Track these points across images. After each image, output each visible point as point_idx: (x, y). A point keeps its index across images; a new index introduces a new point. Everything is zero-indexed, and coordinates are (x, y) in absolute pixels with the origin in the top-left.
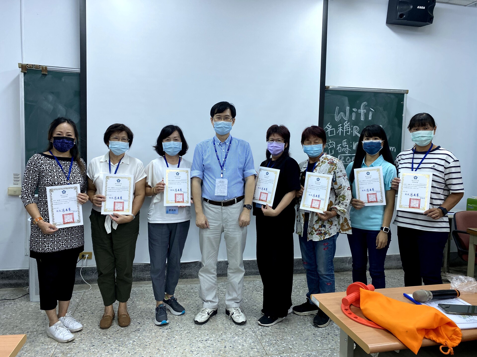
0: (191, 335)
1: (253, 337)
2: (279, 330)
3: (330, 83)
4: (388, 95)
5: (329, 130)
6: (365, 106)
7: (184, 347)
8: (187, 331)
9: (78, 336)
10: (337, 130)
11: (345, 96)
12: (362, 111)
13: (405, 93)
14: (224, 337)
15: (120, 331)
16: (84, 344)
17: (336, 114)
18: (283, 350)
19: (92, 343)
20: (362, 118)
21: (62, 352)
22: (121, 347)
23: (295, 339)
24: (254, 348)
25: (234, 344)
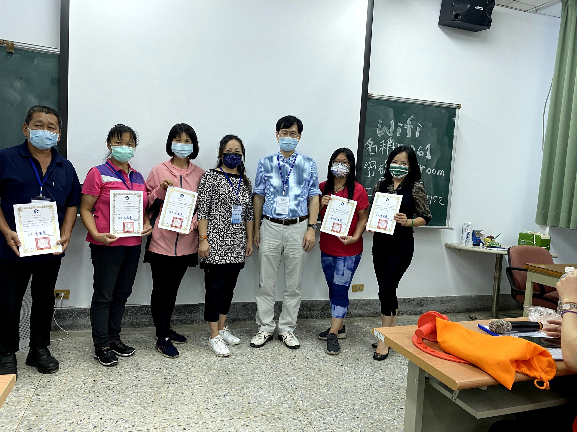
0: (204, 390)
1: (282, 391)
2: (312, 382)
3: (374, 91)
4: (439, 109)
5: (370, 147)
6: (412, 120)
7: (197, 404)
8: (199, 385)
9: (55, 394)
10: (379, 147)
11: (391, 107)
12: (409, 126)
13: (458, 108)
14: (247, 391)
15: (111, 387)
16: (65, 404)
17: (379, 128)
18: (320, 404)
19: (75, 402)
20: (408, 135)
21: (36, 414)
22: (114, 406)
23: (332, 392)
24: (284, 403)
25: (260, 399)
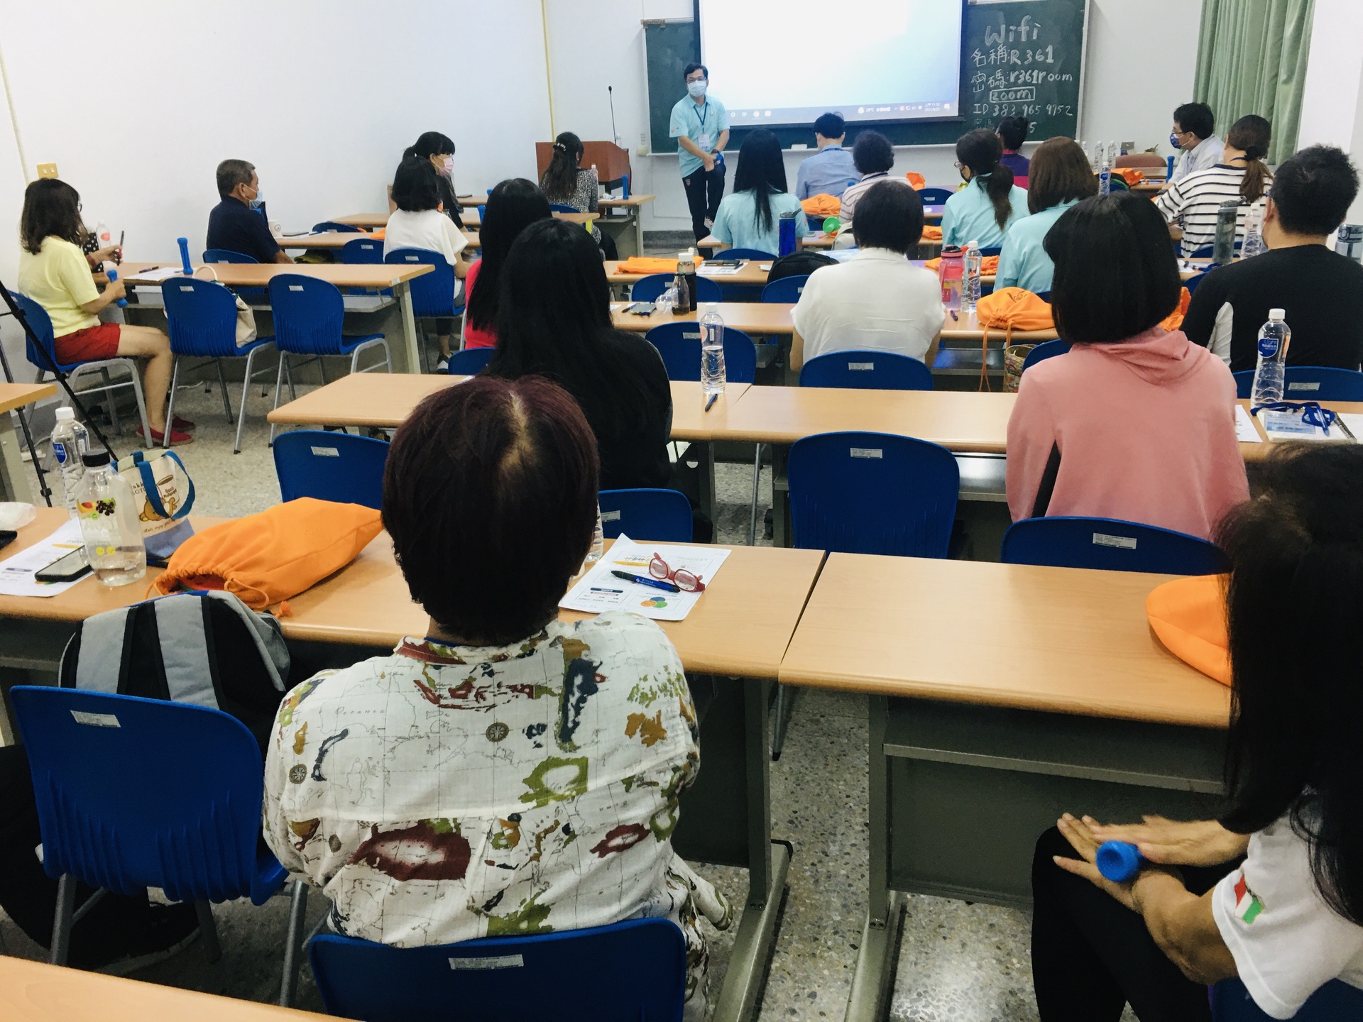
5: (977, 59)
6: (1028, 21)
10: (988, 57)
11: (1000, 10)
12: (1024, 29)
17: (987, 36)
20: (1024, 39)
